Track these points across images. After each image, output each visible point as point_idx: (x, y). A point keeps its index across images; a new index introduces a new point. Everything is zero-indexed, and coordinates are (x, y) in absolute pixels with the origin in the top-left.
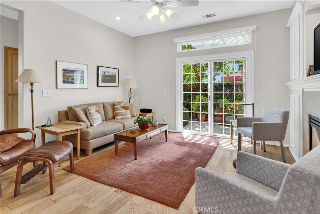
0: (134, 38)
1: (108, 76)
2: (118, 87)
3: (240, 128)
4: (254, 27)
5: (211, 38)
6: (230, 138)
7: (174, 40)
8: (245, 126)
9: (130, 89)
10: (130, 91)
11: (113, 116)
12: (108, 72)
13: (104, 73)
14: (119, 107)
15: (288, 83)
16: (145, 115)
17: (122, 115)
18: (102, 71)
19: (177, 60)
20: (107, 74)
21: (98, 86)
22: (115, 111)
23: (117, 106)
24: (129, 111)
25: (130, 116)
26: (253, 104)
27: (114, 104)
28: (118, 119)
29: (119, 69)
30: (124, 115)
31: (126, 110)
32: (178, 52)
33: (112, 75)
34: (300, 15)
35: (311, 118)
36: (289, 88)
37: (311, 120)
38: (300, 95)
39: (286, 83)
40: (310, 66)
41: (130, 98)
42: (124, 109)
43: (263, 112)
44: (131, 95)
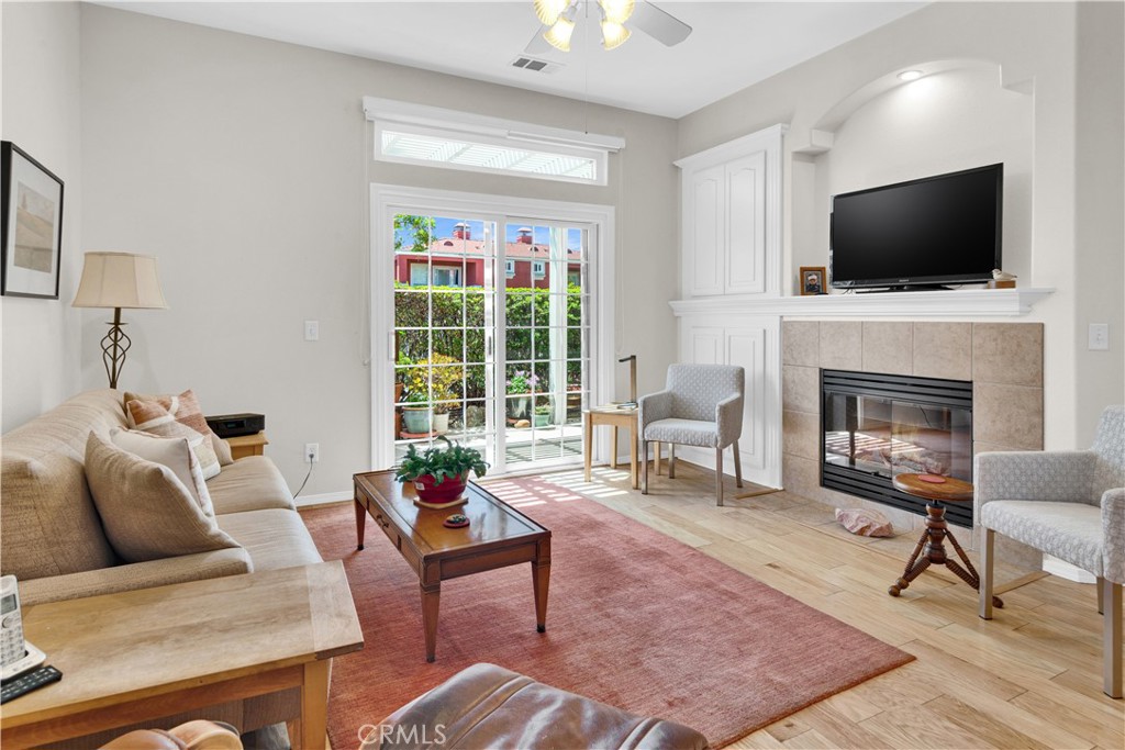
1: (33, 224)
2: (56, 298)
3: (653, 426)
9: (118, 311)
10: (117, 322)
12: (36, 198)
13: (24, 205)
14: (172, 424)
15: (675, 303)
16: (253, 447)
18: (20, 184)
19: (376, 189)
20: (31, 209)
21: (2, 286)
23: (159, 416)
24: (210, 439)
25: (218, 465)
26: (633, 357)
27: (134, 407)
29: (62, 183)
32: (376, 158)
33: (43, 217)
34: (766, 153)
35: (827, 377)
36: (676, 314)
37: (828, 380)
38: (765, 331)
39: (671, 303)
40: (801, 269)
41: (115, 360)
42: (197, 430)
43: (669, 376)
44: (123, 343)
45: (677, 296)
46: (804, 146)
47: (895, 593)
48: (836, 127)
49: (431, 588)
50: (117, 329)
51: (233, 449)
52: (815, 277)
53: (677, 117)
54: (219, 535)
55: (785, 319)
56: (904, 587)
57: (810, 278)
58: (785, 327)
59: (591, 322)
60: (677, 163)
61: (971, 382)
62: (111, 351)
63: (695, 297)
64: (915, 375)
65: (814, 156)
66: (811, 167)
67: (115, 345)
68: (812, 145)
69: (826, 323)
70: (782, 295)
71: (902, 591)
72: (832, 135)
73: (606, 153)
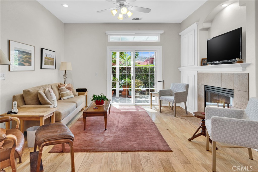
0: (65, 24)
1: (49, 59)
2: (55, 69)
3: (162, 97)
4: (162, 32)
5: (134, 34)
6: (150, 105)
7: (106, 32)
8: (166, 95)
9: (65, 71)
10: (65, 73)
11: (60, 97)
12: (49, 55)
13: (46, 56)
14: (64, 88)
15: (179, 68)
16: (83, 94)
17: (68, 95)
18: (45, 53)
19: (108, 48)
20: (48, 57)
21: (41, 68)
22: (61, 92)
23: (62, 87)
24: (72, 91)
25: (73, 96)
26: (164, 81)
27: (59, 85)
28: (64, 99)
29: (56, 52)
30: (69, 95)
31: (70, 90)
32: (108, 42)
33: (52, 57)
34: (194, 30)
35: (206, 87)
36: (180, 71)
37: (206, 88)
38: (194, 75)
39: (178, 68)
40: (202, 59)
41: (65, 79)
42: (69, 90)
43: (171, 86)
44: (66, 76)
45: (180, 67)
46: (202, 27)
47: (190, 140)
48: (211, 21)
49: (84, 118)
50: (65, 74)
51: (79, 94)
52: (206, 61)
53: (180, 23)
54: (49, 103)
55: (198, 72)
56: (193, 139)
57: (204, 61)
58: (198, 74)
59: (157, 73)
60: (180, 34)
61: (233, 90)
62: (64, 78)
63: (183, 67)
64: (222, 87)
65: (207, 29)
66: (207, 32)
67: (65, 77)
68: (203, 27)
69: (205, 73)
70: (198, 66)
71: (192, 140)
72: (211, 23)
73: (160, 34)
